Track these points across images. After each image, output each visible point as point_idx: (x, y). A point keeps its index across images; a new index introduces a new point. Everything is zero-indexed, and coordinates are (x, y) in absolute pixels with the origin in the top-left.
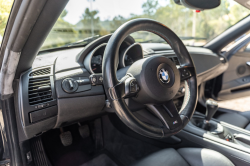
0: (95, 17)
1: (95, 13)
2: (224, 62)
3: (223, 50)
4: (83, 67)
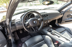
4: (21, 19)
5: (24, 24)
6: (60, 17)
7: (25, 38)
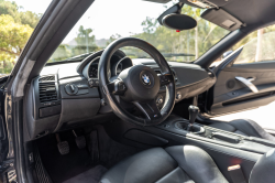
0: (90, 35)
1: (90, 31)
2: (212, 76)
3: (212, 65)
4: (82, 75)
5: (107, 82)
6: (207, 89)
7: (79, 176)
